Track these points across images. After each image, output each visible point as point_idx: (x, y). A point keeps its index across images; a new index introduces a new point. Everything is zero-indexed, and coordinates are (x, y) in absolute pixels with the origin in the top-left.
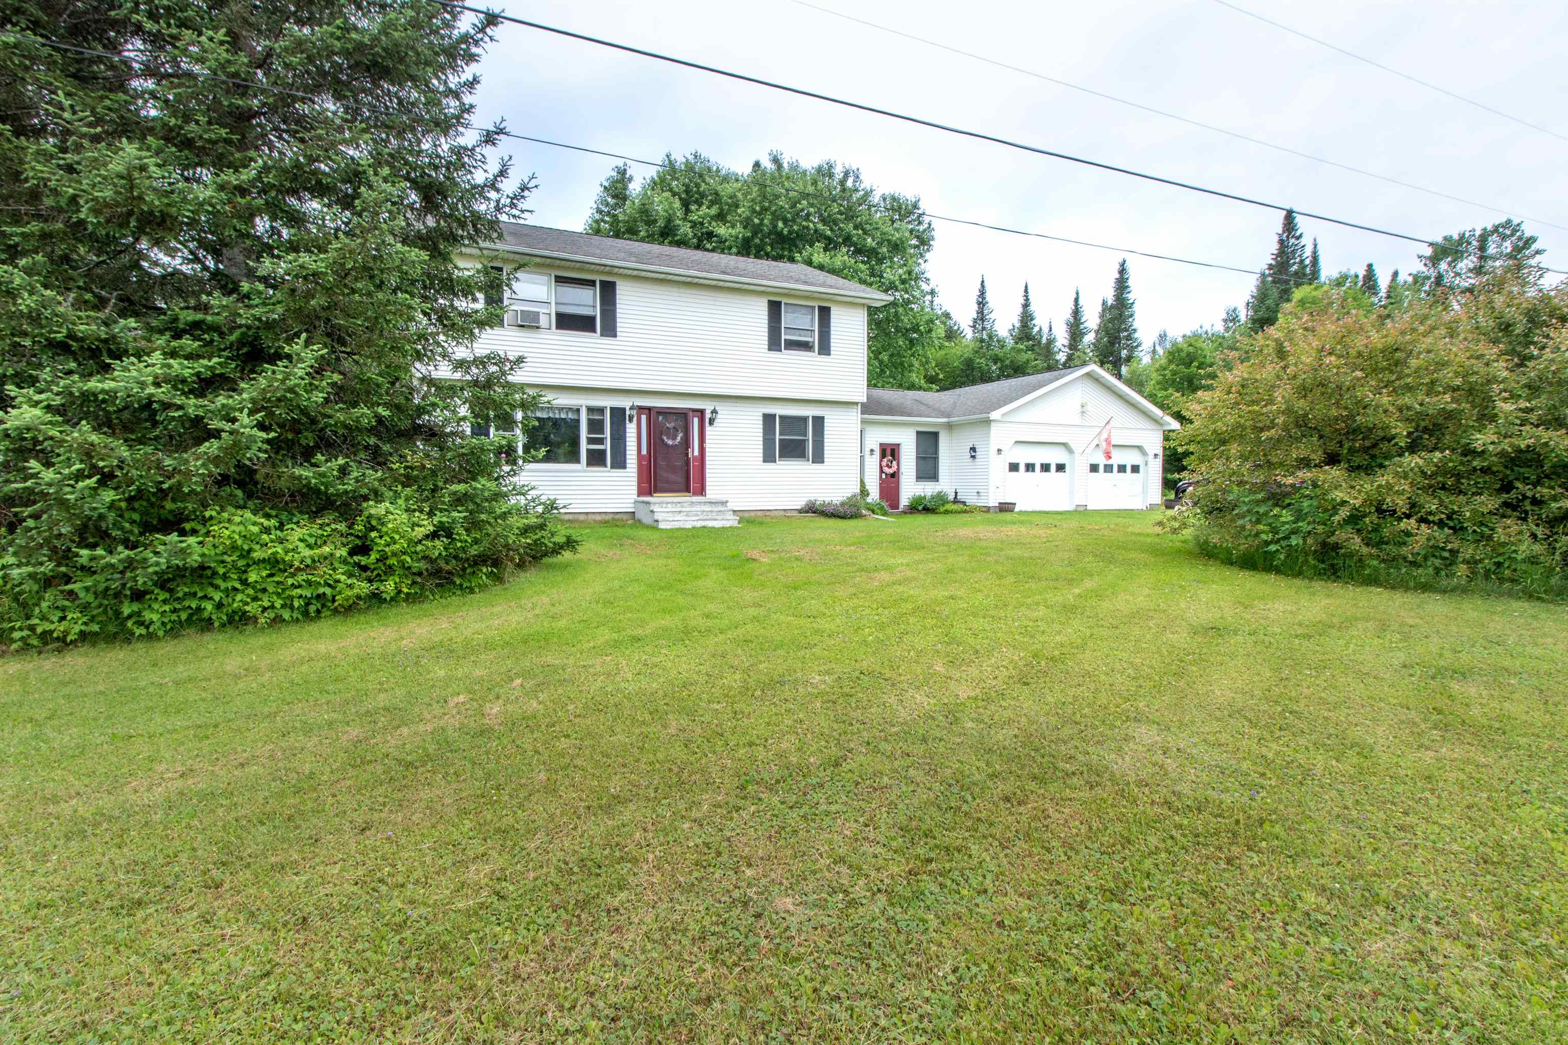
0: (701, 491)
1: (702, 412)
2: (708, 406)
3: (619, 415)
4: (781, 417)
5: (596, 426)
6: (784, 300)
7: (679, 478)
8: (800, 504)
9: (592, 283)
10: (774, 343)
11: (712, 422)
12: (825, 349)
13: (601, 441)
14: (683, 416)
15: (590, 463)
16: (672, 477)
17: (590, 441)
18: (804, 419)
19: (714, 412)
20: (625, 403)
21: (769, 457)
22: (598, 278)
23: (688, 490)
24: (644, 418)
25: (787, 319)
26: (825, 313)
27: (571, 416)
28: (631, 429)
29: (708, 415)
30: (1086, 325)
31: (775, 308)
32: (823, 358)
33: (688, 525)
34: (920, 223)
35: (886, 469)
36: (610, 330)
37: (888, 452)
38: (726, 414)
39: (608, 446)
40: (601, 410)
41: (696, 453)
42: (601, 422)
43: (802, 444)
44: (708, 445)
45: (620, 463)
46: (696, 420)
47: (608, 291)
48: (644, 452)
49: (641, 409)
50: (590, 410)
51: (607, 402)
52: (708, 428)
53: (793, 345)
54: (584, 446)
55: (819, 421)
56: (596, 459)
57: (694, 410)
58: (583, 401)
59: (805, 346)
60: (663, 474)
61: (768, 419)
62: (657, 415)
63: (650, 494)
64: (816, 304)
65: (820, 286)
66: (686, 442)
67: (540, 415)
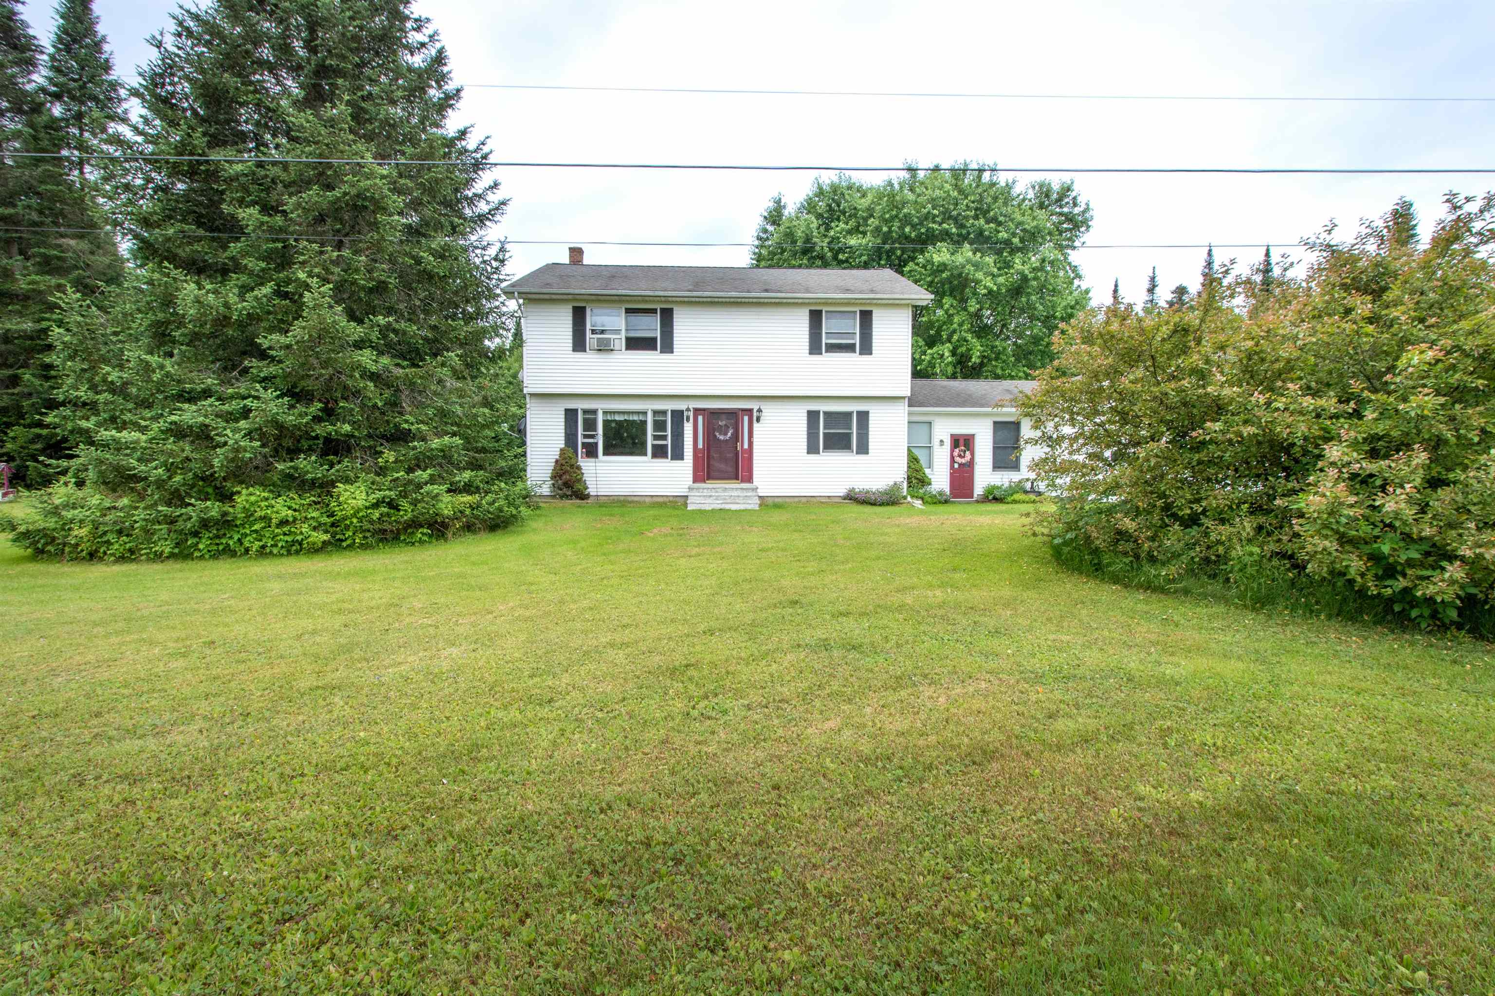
0: (750, 479)
1: (750, 411)
2: (754, 406)
3: (678, 416)
4: (825, 413)
5: (659, 426)
6: (824, 309)
7: (730, 469)
8: (842, 491)
9: (654, 312)
10: (815, 348)
11: (758, 420)
12: (866, 348)
13: (664, 438)
14: (734, 415)
15: (654, 456)
16: (722, 466)
17: (656, 437)
18: (849, 415)
19: (760, 411)
20: (681, 406)
21: (812, 449)
22: (658, 307)
23: (737, 479)
24: (700, 418)
25: (828, 326)
26: (866, 317)
27: (641, 418)
28: (688, 428)
29: (755, 414)
31: (816, 317)
32: (866, 358)
34: (1075, 205)
35: (958, 459)
36: (668, 347)
37: (962, 442)
38: (770, 412)
39: (669, 442)
40: (664, 413)
41: (746, 446)
42: (664, 422)
43: (848, 436)
44: (755, 440)
45: (678, 455)
46: (746, 418)
47: (667, 316)
48: (700, 446)
49: (697, 411)
50: (656, 413)
51: (669, 406)
52: (756, 425)
53: (833, 348)
54: (650, 442)
55: (863, 417)
56: (659, 452)
57: (743, 410)
58: (650, 406)
59: (850, 348)
60: (716, 464)
61: (813, 416)
62: (712, 415)
63: (703, 481)
64: (857, 309)
65: (860, 292)
66: (736, 437)
67: (618, 418)
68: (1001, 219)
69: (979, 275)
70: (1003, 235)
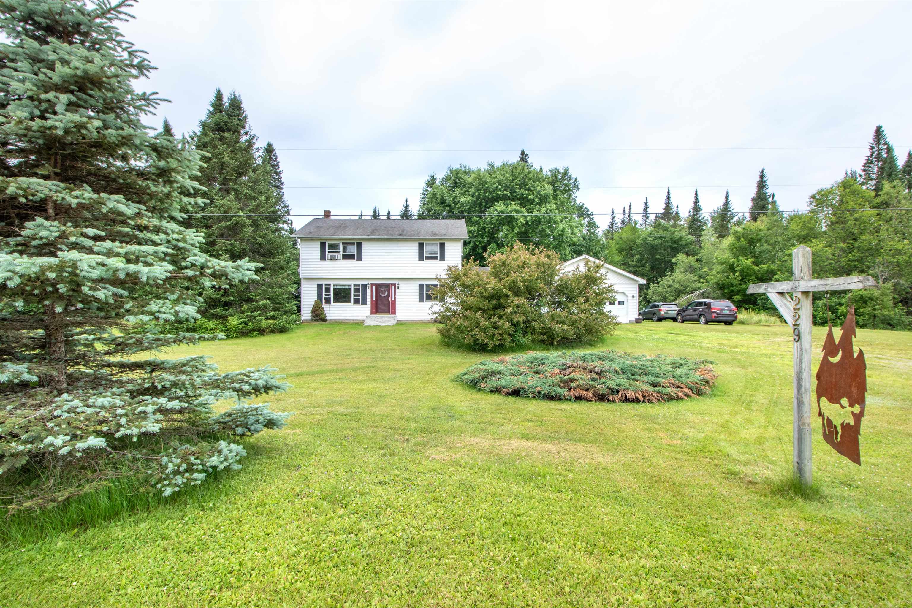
0: (394, 313)
1: (394, 284)
2: (396, 282)
3: (365, 286)
4: (427, 285)
5: (357, 290)
6: (425, 242)
7: (386, 308)
9: (354, 243)
10: (421, 258)
11: (398, 288)
12: (443, 258)
13: (359, 295)
14: (388, 287)
15: (355, 303)
16: (383, 308)
17: (355, 296)
19: (398, 284)
20: (365, 282)
21: (421, 300)
22: (356, 242)
23: (389, 313)
24: (374, 287)
25: (427, 249)
26: (442, 245)
27: (349, 287)
28: (369, 291)
29: (397, 286)
30: (733, 211)
31: (421, 246)
32: (442, 262)
33: (372, 325)
36: (360, 258)
38: (403, 285)
39: (361, 297)
40: (359, 285)
41: (393, 299)
42: (359, 289)
44: (397, 296)
45: (364, 303)
46: (393, 287)
47: (359, 245)
48: (374, 299)
49: (372, 284)
50: (355, 285)
51: (361, 282)
52: (397, 290)
53: (428, 258)
54: (353, 297)
56: (357, 302)
57: (392, 284)
58: (352, 283)
59: (436, 258)
60: (381, 307)
61: (421, 286)
62: (379, 286)
63: (375, 314)
64: (439, 242)
65: (439, 235)
66: (389, 295)
67: (339, 287)
68: (532, 189)
69: (519, 216)
70: (531, 197)
